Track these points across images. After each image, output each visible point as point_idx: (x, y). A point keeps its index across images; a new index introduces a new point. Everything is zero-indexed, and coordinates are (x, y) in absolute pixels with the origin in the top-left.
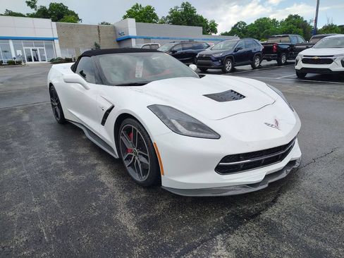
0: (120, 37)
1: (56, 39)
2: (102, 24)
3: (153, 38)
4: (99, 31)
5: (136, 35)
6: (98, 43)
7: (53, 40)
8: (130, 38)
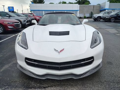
0: (101, 9)
1: (78, 10)
2: (98, 4)
3: (116, 9)
4: (94, 7)
5: (108, 8)
6: (92, 12)
7: (77, 11)
8: (106, 10)
